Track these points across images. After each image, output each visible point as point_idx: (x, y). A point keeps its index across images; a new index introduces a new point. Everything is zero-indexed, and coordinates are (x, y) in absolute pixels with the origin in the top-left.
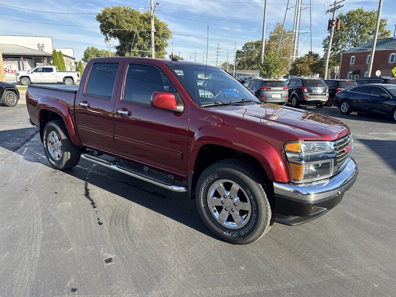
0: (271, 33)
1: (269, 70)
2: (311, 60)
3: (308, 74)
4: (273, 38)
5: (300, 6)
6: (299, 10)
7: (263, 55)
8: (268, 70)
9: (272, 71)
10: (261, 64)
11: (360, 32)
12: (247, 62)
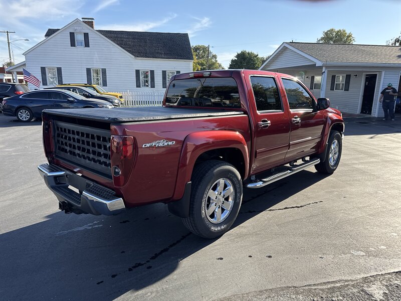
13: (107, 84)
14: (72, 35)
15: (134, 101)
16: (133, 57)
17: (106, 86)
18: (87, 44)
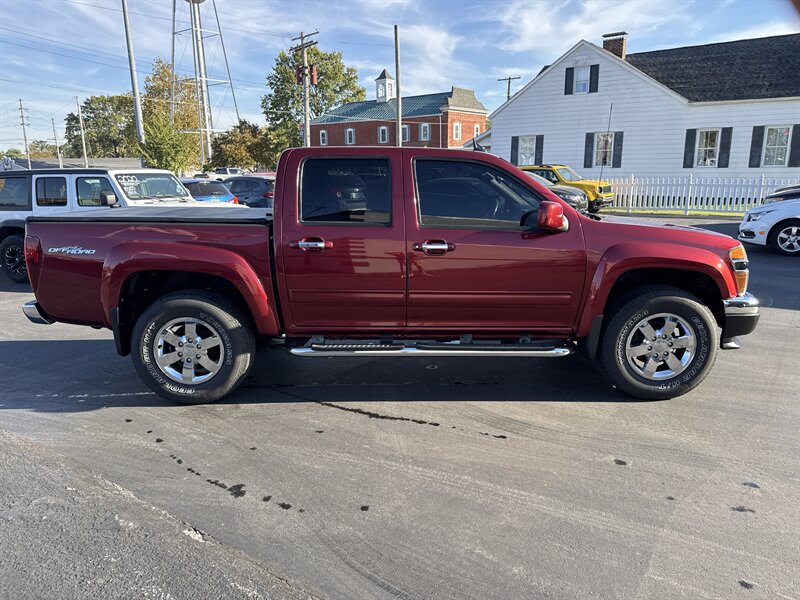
0: (148, 80)
1: (162, 157)
2: (248, 135)
3: (247, 163)
4: (154, 92)
5: (198, 29)
6: (199, 38)
7: (141, 125)
8: (160, 158)
9: (169, 159)
10: (141, 145)
11: (320, 87)
12: (100, 140)
13: (622, 162)
14: (570, 72)
15: (640, 198)
16: (685, 101)
17: (619, 166)
18: (594, 88)
